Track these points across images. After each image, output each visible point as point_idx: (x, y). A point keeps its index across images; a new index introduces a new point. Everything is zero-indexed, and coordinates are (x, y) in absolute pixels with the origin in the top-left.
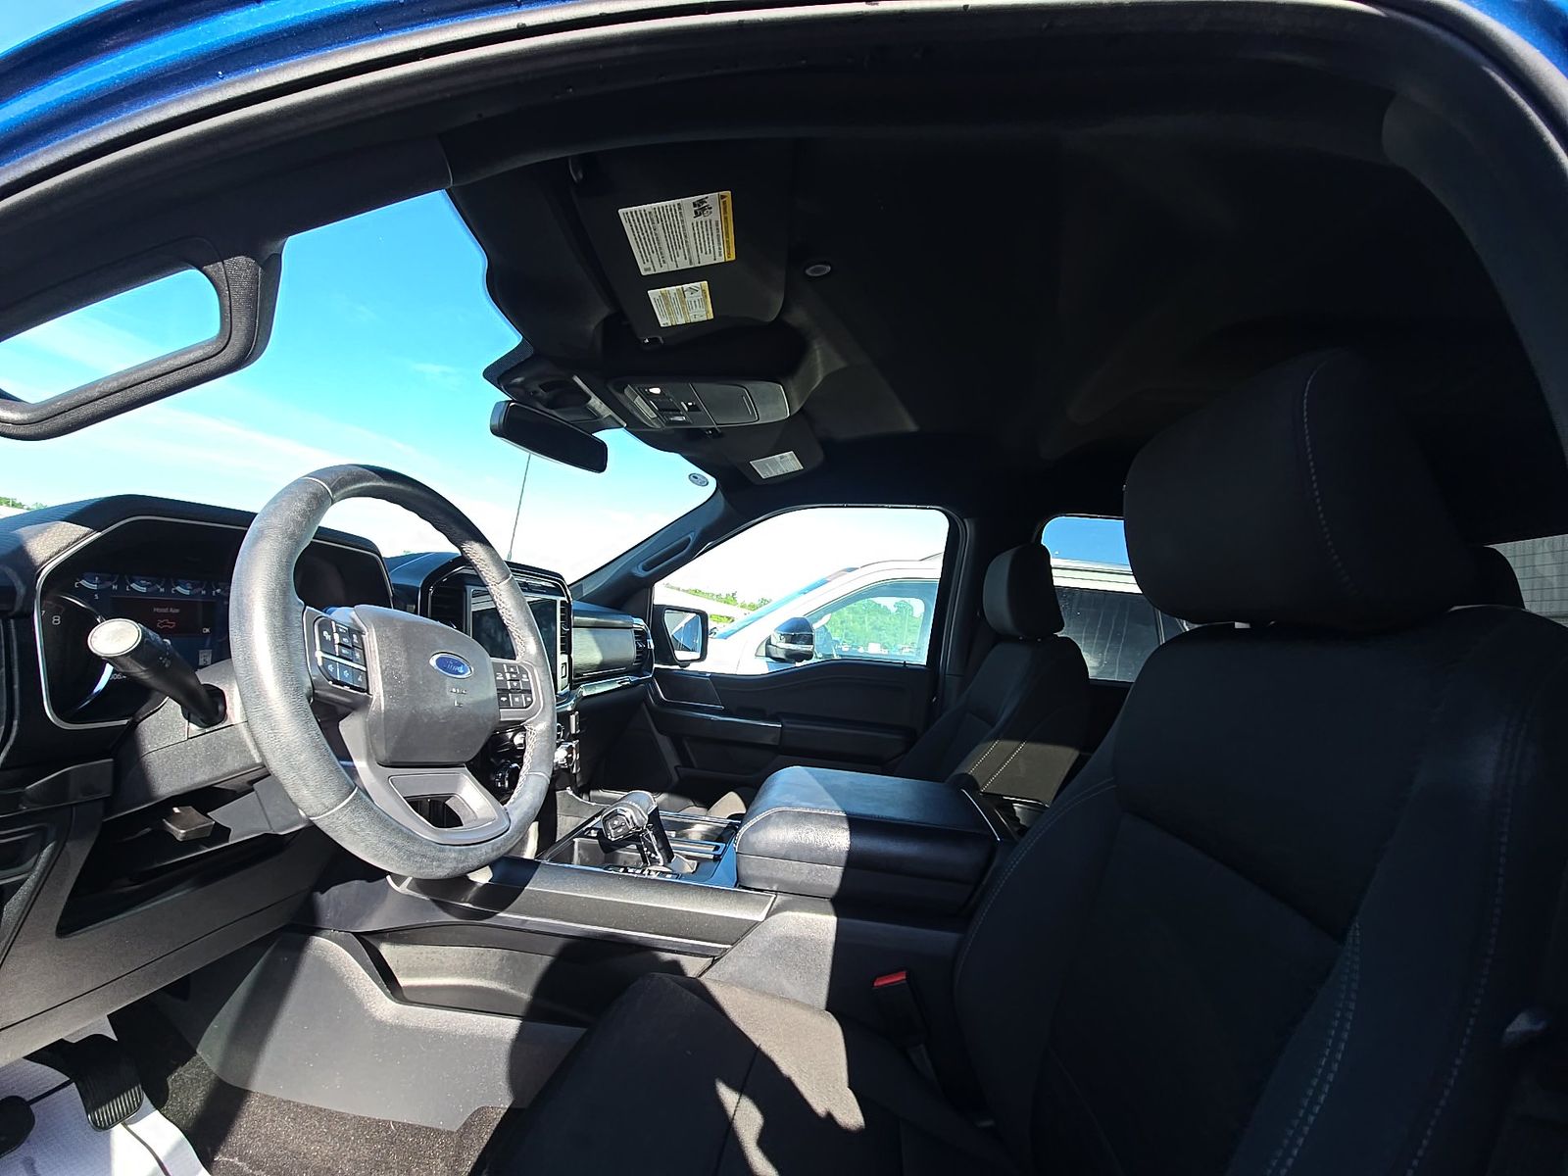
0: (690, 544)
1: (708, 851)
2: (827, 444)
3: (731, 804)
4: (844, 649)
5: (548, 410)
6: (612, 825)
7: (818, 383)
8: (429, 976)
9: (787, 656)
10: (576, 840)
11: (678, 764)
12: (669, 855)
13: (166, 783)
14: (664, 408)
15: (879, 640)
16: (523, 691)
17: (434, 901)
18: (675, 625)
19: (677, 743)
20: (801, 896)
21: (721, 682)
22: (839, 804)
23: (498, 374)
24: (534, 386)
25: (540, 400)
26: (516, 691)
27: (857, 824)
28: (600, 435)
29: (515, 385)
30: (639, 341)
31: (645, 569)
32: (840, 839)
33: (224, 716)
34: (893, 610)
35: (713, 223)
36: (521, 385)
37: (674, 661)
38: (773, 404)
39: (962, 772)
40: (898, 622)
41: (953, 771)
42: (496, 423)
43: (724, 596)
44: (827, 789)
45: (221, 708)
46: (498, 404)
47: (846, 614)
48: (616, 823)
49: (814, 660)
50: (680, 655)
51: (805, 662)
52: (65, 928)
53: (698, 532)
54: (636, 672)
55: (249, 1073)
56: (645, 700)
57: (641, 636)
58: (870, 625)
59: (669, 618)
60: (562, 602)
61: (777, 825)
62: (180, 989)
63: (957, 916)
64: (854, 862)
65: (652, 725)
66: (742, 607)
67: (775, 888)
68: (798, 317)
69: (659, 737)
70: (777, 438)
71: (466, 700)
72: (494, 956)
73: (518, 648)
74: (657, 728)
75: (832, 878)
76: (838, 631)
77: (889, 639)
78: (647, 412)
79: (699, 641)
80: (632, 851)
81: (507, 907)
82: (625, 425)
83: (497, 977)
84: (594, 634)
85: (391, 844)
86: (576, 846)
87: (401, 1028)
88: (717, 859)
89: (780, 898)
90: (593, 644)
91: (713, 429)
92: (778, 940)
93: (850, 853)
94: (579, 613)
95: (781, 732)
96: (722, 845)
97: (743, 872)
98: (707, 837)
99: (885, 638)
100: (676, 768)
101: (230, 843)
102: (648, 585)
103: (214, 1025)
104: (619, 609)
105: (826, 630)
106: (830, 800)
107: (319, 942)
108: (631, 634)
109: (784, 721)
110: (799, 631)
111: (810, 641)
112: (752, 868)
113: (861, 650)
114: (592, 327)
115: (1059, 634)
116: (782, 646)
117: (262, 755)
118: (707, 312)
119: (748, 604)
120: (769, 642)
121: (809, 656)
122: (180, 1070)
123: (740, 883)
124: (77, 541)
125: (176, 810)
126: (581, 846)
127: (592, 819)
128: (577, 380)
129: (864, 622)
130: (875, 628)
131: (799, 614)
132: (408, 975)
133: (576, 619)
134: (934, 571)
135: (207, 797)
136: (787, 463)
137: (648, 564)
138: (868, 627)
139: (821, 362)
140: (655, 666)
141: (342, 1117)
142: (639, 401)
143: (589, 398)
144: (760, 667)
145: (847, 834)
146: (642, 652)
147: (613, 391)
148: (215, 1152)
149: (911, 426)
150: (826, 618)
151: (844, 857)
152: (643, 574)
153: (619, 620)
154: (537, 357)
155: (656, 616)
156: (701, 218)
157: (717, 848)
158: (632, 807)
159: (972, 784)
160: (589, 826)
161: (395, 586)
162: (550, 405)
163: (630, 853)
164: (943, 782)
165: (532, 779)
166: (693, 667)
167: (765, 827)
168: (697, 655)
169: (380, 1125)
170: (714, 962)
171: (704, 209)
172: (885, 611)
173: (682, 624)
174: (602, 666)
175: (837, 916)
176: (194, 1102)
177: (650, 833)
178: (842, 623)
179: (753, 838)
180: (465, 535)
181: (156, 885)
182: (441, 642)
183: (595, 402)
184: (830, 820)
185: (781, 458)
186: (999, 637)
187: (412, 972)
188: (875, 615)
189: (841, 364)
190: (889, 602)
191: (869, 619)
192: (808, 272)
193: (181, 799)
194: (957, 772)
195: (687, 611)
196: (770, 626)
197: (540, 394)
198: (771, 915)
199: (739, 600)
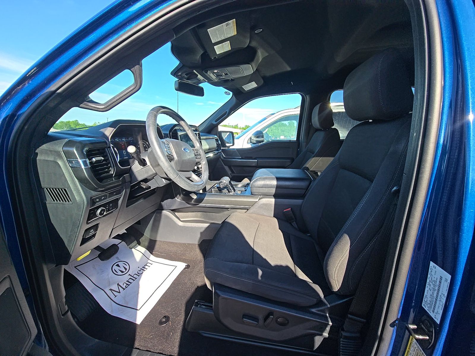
0: (227, 113)
1: (243, 189)
2: (264, 78)
3: (246, 181)
4: (273, 138)
5: (187, 81)
6: (221, 184)
7: (260, 61)
8: (186, 218)
9: (257, 142)
10: (213, 189)
11: (231, 173)
12: (235, 191)
13: (140, 178)
14: (218, 76)
15: (283, 135)
16: (199, 155)
17: (186, 202)
18: (225, 136)
19: (230, 167)
20: (266, 195)
21: (239, 150)
22: (274, 175)
23: (175, 73)
24: (184, 75)
25: (185, 78)
26: (198, 155)
27: (278, 179)
28: (200, 85)
29: (179, 75)
30: (211, 58)
31: (216, 122)
32: (275, 183)
33: (146, 164)
34: (288, 124)
35: (231, 27)
36: (181, 75)
37: (226, 146)
38: (248, 70)
39: (305, 166)
40: (289, 128)
41: (303, 166)
42: (176, 87)
43: (234, 126)
44: (270, 172)
45: (145, 162)
46: (176, 82)
47: (273, 127)
48: (222, 184)
49: (264, 142)
50: (227, 145)
51: (262, 143)
52: (127, 206)
53: (229, 109)
54: (217, 150)
55: (156, 237)
56: (220, 157)
57: (217, 140)
58: (280, 130)
59: (223, 134)
60: (198, 133)
61: (259, 181)
62: (138, 223)
63: (302, 196)
64: (278, 187)
65: (223, 163)
66: (240, 129)
67: (260, 194)
68: (254, 44)
69: (225, 166)
70: (250, 78)
71: (190, 157)
72: (199, 214)
73: (195, 145)
74: (224, 164)
75: (273, 191)
76: (270, 133)
77: (287, 134)
78: (213, 77)
79: (231, 141)
80: (226, 190)
81: (202, 202)
82: (207, 81)
83: (200, 218)
84: (206, 141)
85: (186, 184)
86: (213, 190)
87: (184, 227)
88: (246, 190)
89: (261, 196)
90: (206, 144)
91: (231, 79)
92: (262, 204)
93: (277, 185)
94: (203, 136)
95: (257, 163)
96: (246, 188)
97: (252, 192)
98: (242, 187)
99: (285, 134)
100: (230, 174)
101: (151, 189)
102: (216, 126)
103: (147, 229)
104: (210, 134)
105: (267, 133)
106: (271, 174)
107: (164, 212)
108: (214, 140)
109: (258, 159)
110: (259, 134)
111: (263, 137)
112: (255, 190)
113: (278, 138)
114: (199, 57)
115: (333, 127)
116: (255, 139)
117: (155, 171)
118: (229, 48)
119: (241, 127)
120: (251, 138)
121: (263, 141)
122: (142, 238)
123: (252, 194)
124: (113, 131)
125: (141, 183)
126: (214, 190)
127: (215, 185)
128: (194, 71)
129: (279, 129)
130: (282, 131)
131: (259, 129)
132: (182, 219)
133: (201, 137)
134: (298, 111)
135: (146, 180)
136: (253, 85)
137: (216, 120)
138: (280, 131)
139: (261, 55)
140: (222, 148)
141: (176, 243)
142: (211, 75)
143: (198, 76)
144: (249, 146)
145: (276, 181)
146: (218, 145)
147: (204, 73)
148: (152, 252)
149: (289, 69)
150: (267, 130)
151: (275, 187)
152: (215, 123)
153: (211, 136)
154: (183, 66)
155: (219, 134)
156: (228, 26)
157: (245, 188)
158: (225, 180)
159: (307, 169)
160: (214, 186)
161: (164, 134)
162: (188, 79)
163: (225, 191)
164: (300, 169)
165: (205, 174)
166: (231, 147)
167: (257, 181)
168: (232, 144)
169: (184, 244)
170: (248, 210)
171: (228, 25)
172: (285, 125)
173: (226, 136)
174: (209, 149)
175: (275, 198)
176: (146, 244)
177: (230, 186)
178: (271, 131)
179: (254, 184)
180: (180, 119)
181: (138, 198)
182: (183, 145)
183: (199, 76)
184: (272, 179)
185: (251, 84)
186: (317, 130)
187: (183, 218)
188: (282, 127)
189: (267, 54)
190: (286, 122)
191: (280, 128)
192: (256, 32)
193: (142, 181)
194: (304, 166)
195: (227, 132)
196: (250, 134)
197: (185, 77)
198: (260, 199)
199: (239, 127)
